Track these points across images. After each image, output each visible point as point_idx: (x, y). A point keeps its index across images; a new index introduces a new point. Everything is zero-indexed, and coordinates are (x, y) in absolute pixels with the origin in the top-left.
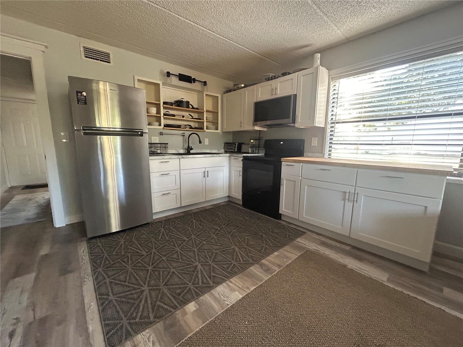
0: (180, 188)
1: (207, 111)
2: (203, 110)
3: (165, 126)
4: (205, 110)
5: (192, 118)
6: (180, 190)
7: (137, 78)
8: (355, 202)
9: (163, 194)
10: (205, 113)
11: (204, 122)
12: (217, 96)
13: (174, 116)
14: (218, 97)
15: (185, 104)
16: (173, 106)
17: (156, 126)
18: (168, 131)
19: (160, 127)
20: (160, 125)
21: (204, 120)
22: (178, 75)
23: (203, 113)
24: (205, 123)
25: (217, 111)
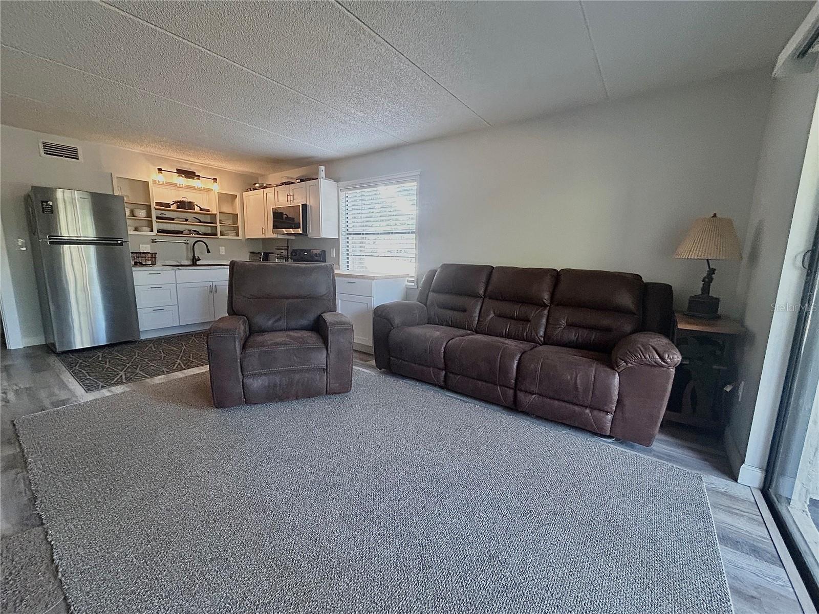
0: (178, 304)
1: (221, 213)
3: (158, 232)
4: (217, 212)
5: (199, 221)
6: (178, 307)
7: (115, 175)
9: (154, 310)
10: (217, 216)
11: (216, 227)
13: (173, 219)
14: (235, 195)
15: (188, 205)
16: (169, 207)
17: (145, 232)
18: (163, 238)
19: (151, 233)
20: (152, 231)
21: (216, 224)
22: (175, 171)
23: (215, 215)
24: (219, 228)
25: (236, 213)
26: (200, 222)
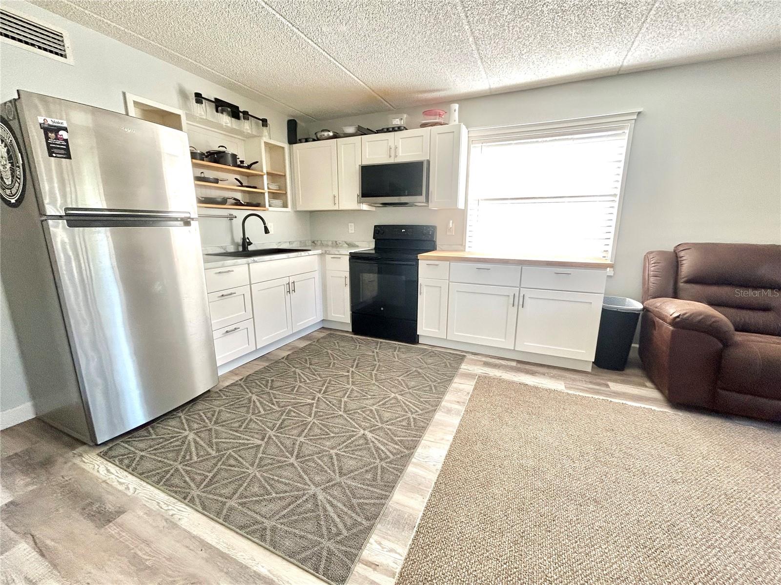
0: (253, 317)
1: (268, 174)
2: (262, 171)
4: (265, 171)
5: (240, 185)
6: (254, 320)
7: (131, 98)
8: (520, 306)
9: (227, 332)
10: (265, 177)
11: (264, 193)
12: (283, 146)
14: (283, 148)
15: (230, 159)
16: (203, 160)
21: (264, 189)
22: (213, 100)
23: (262, 176)
24: (267, 195)
25: (284, 174)
26: (242, 186)
